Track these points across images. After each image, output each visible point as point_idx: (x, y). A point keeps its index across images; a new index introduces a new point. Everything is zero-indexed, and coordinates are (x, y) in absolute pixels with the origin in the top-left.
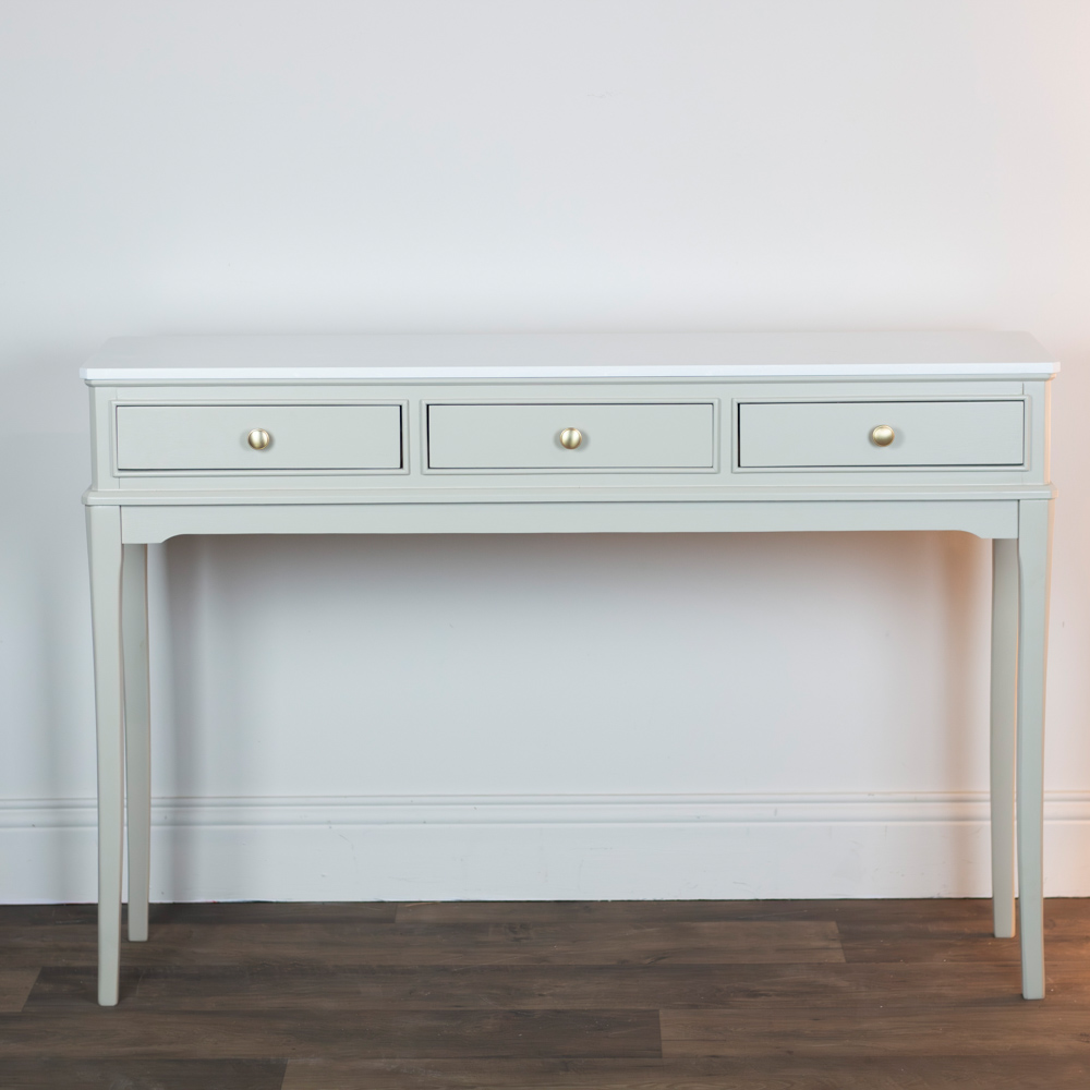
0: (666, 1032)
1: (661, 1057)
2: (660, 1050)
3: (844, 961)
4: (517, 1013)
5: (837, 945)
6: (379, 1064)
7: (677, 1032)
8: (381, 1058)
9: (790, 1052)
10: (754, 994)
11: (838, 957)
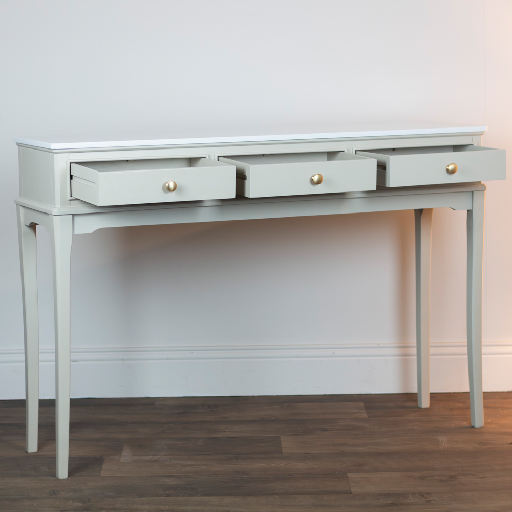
0: (283, 445)
1: (282, 453)
2: (281, 451)
3: (367, 417)
4: (213, 438)
5: (364, 411)
6: (148, 458)
7: (288, 444)
8: (149, 455)
9: (343, 451)
10: (326, 430)
11: (364, 415)
